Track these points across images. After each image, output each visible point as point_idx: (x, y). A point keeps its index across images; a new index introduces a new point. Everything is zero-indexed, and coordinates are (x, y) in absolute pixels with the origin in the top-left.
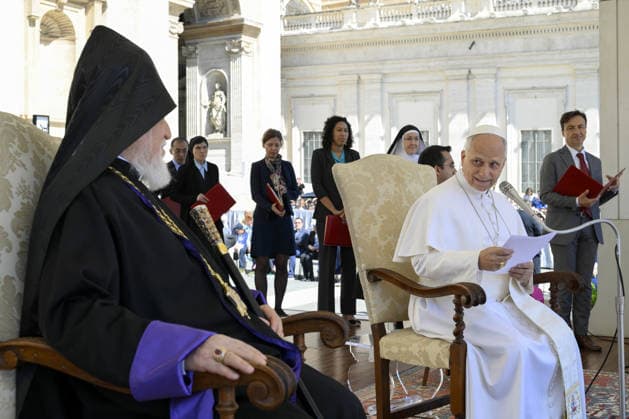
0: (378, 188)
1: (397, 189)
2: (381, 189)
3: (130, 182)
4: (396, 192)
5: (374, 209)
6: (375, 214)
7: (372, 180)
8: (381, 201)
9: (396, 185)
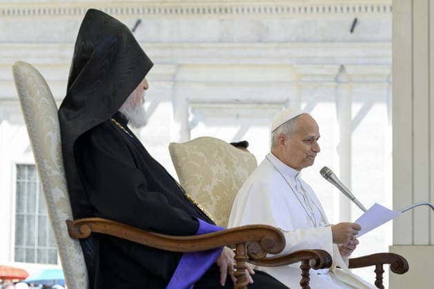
0: (211, 169)
1: (227, 172)
2: (214, 170)
3: (122, 128)
4: (226, 175)
5: (209, 189)
6: (210, 193)
7: (206, 161)
8: (215, 182)
9: (226, 168)
